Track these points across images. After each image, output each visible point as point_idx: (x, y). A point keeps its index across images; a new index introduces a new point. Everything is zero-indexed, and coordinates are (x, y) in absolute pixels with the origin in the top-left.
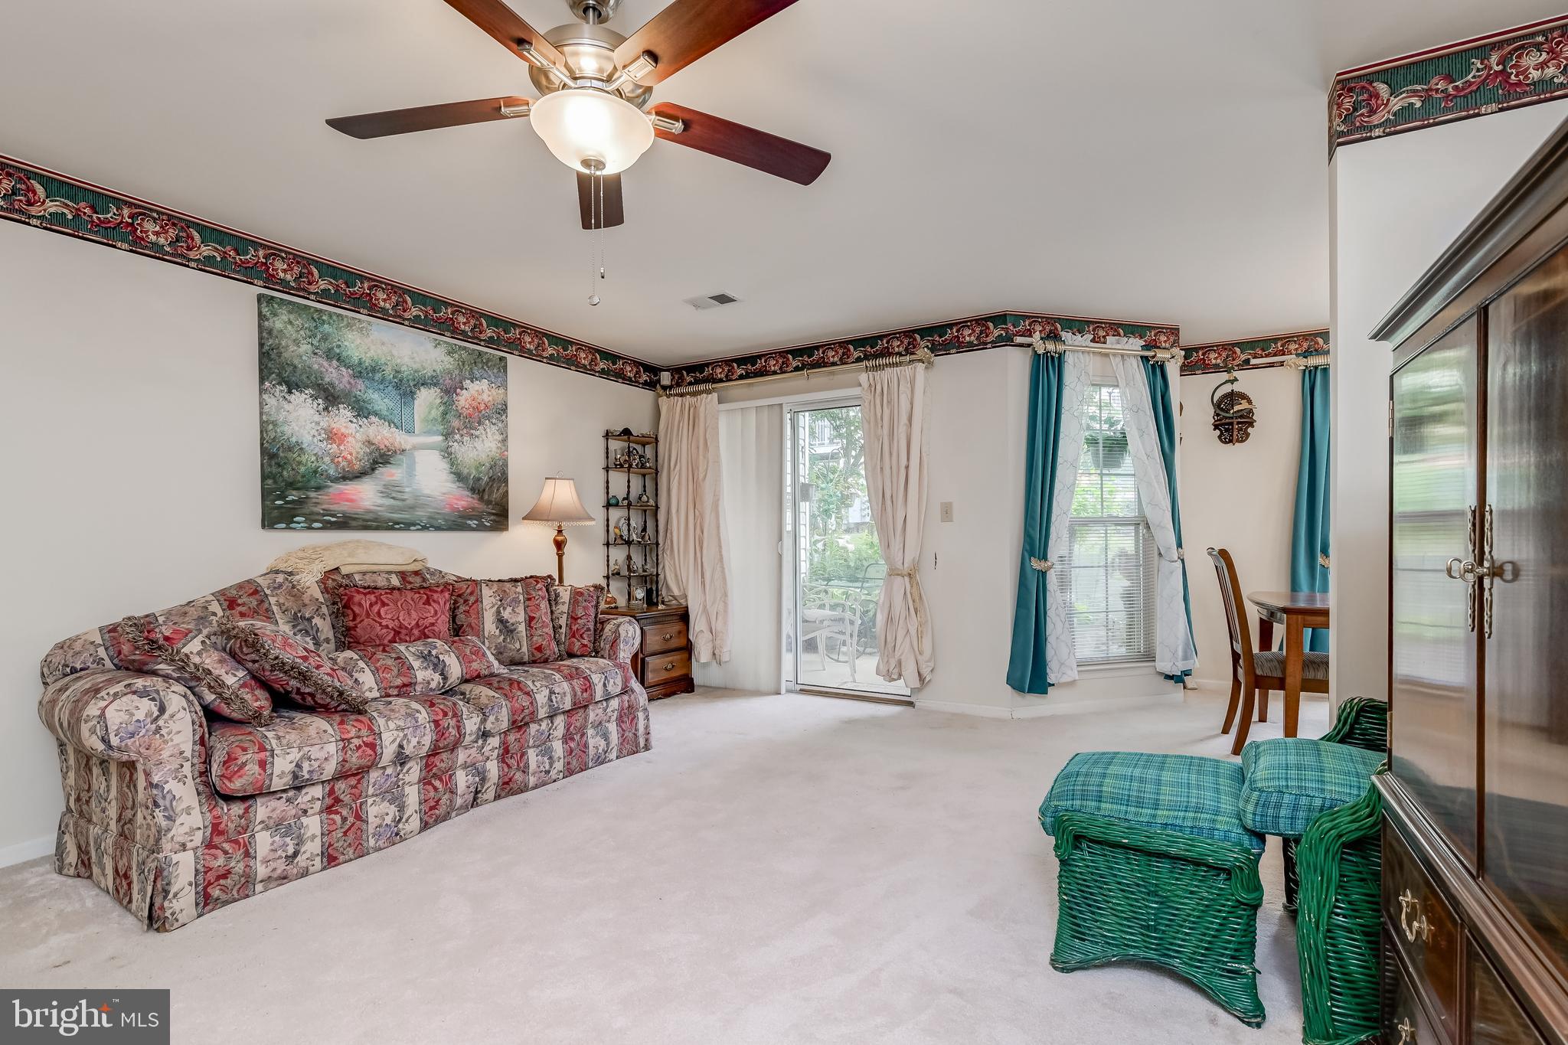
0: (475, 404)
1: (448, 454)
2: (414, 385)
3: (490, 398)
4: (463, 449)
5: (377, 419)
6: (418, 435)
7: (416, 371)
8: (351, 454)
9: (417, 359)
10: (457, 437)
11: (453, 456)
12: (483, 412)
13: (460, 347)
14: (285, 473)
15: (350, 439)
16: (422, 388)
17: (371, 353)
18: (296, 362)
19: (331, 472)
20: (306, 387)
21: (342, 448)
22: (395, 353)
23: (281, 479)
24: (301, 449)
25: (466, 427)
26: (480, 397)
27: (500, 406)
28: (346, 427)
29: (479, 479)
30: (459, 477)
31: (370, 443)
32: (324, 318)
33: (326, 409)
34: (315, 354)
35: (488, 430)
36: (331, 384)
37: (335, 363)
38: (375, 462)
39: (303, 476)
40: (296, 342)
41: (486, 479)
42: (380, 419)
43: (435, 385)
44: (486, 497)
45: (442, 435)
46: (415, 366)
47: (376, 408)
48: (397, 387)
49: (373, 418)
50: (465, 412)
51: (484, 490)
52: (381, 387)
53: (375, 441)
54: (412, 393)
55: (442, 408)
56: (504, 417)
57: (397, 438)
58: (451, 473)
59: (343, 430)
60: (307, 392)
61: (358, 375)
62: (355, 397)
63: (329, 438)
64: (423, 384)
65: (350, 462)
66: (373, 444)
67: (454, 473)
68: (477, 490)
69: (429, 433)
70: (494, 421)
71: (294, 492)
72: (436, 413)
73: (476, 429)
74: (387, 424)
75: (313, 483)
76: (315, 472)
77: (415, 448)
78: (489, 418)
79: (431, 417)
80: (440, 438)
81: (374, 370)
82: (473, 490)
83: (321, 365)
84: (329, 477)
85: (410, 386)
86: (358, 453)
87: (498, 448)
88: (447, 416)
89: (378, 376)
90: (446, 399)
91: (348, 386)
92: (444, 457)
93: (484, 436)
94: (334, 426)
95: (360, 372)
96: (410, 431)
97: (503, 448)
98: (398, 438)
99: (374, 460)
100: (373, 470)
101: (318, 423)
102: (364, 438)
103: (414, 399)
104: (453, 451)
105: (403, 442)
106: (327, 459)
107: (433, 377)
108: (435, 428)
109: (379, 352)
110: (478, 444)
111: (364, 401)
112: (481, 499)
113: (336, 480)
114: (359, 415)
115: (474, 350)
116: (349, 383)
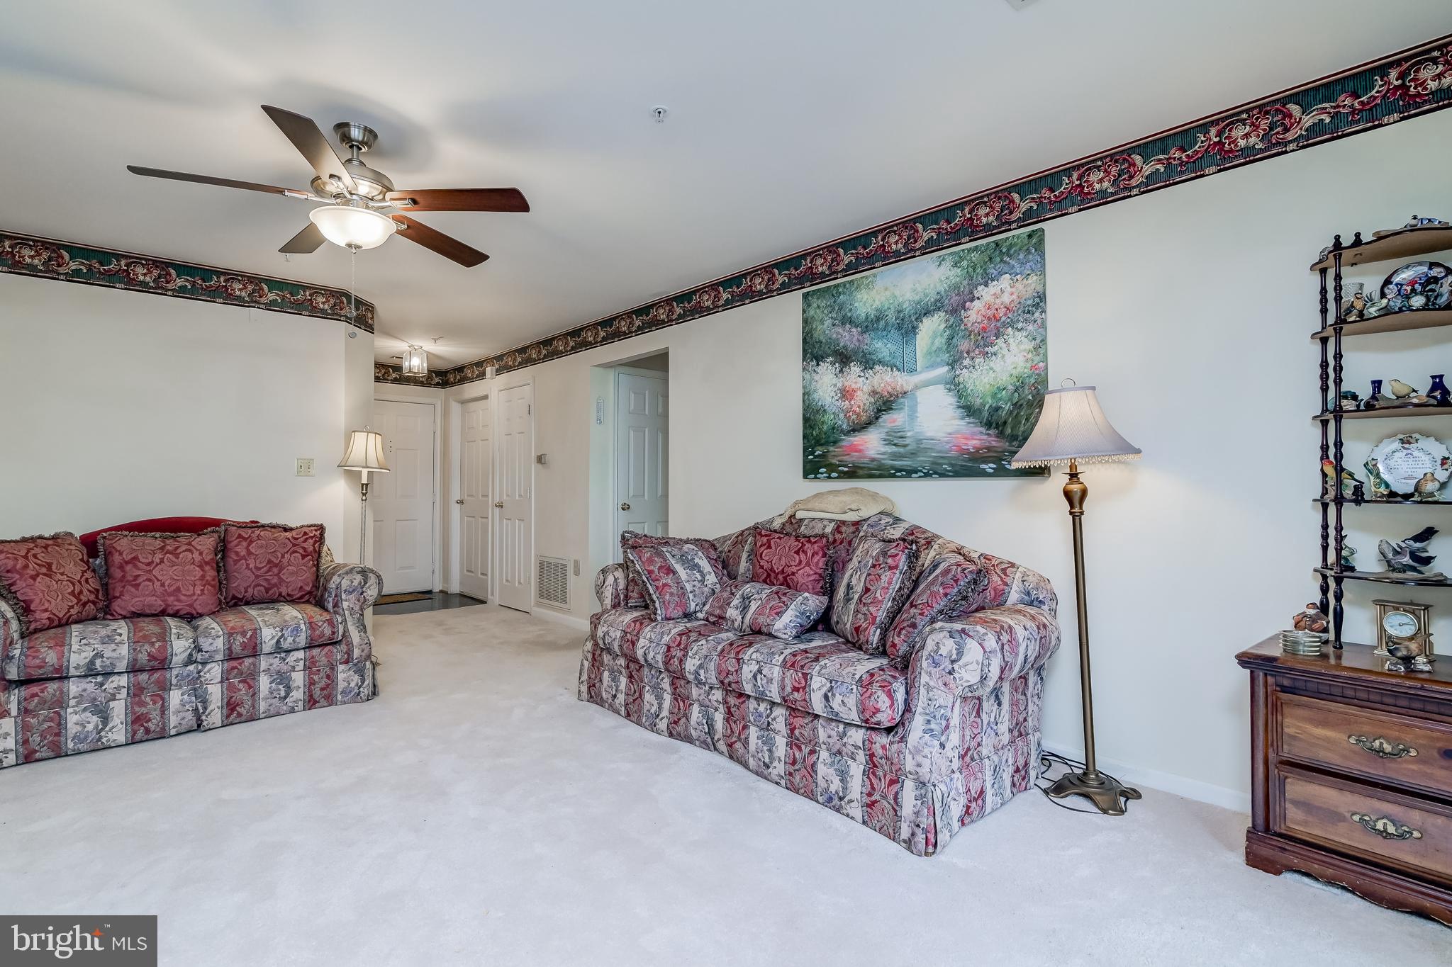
0: (990, 313)
1: (955, 386)
2: (916, 319)
3: (1014, 297)
4: (975, 374)
5: (881, 367)
6: (921, 372)
7: (919, 303)
8: (859, 407)
9: (920, 289)
10: (967, 362)
11: (962, 386)
12: (1003, 319)
13: (969, 250)
14: (814, 432)
15: (859, 393)
16: (925, 320)
17: (877, 304)
18: (822, 338)
19: (845, 427)
20: (828, 356)
21: (852, 403)
22: (897, 293)
23: (812, 438)
24: (824, 410)
25: (978, 347)
26: (998, 301)
27: (1030, 302)
28: (856, 383)
29: (997, 409)
30: (969, 410)
31: (874, 392)
32: (840, 290)
33: (841, 371)
34: (834, 325)
35: (1011, 341)
36: (845, 347)
37: (848, 326)
38: (879, 410)
39: (825, 434)
40: (822, 322)
41: (1008, 407)
42: (883, 366)
43: (939, 309)
44: (1008, 431)
45: (948, 364)
46: (917, 298)
47: (880, 356)
48: (899, 328)
49: (877, 368)
50: (977, 328)
51: (1005, 423)
52: (885, 333)
53: (879, 390)
54: (915, 328)
55: (948, 332)
56: (1037, 314)
57: (902, 381)
58: (959, 407)
59: (854, 386)
60: (828, 360)
61: (866, 330)
62: (863, 352)
63: (844, 396)
64: (925, 314)
65: (858, 414)
66: (877, 393)
67: (963, 407)
68: (994, 422)
69: (932, 366)
70: (1020, 325)
71: (819, 448)
72: (940, 342)
73: (992, 344)
74: (889, 369)
75: (832, 439)
76: (833, 428)
77: (917, 387)
78: (1011, 324)
79: (934, 348)
80: (946, 368)
81: (878, 319)
82: (989, 425)
83: (838, 333)
84: (842, 431)
85: (912, 322)
86: (864, 404)
87: (1027, 361)
88: (954, 340)
89: (882, 323)
90: (952, 320)
91: (857, 344)
92: (950, 390)
93: (1005, 351)
94: (846, 384)
95: (867, 327)
96: (912, 371)
97: (1037, 359)
98: (900, 380)
99: (878, 409)
100: (877, 418)
101: (835, 385)
102: (870, 388)
103: (915, 334)
104: (961, 380)
105: (905, 385)
106: (842, 416)
107: (936, 301)
108: (939, 360)
109: (883, 299)
110: (996, 363)
111: (870, 354)
112: (1001, 435)
113: (848, 433)
114: (866, 368)
115: (988, 244)
116: (858, 340)
